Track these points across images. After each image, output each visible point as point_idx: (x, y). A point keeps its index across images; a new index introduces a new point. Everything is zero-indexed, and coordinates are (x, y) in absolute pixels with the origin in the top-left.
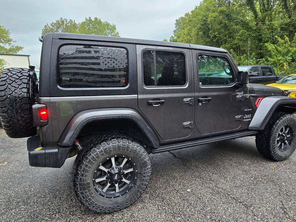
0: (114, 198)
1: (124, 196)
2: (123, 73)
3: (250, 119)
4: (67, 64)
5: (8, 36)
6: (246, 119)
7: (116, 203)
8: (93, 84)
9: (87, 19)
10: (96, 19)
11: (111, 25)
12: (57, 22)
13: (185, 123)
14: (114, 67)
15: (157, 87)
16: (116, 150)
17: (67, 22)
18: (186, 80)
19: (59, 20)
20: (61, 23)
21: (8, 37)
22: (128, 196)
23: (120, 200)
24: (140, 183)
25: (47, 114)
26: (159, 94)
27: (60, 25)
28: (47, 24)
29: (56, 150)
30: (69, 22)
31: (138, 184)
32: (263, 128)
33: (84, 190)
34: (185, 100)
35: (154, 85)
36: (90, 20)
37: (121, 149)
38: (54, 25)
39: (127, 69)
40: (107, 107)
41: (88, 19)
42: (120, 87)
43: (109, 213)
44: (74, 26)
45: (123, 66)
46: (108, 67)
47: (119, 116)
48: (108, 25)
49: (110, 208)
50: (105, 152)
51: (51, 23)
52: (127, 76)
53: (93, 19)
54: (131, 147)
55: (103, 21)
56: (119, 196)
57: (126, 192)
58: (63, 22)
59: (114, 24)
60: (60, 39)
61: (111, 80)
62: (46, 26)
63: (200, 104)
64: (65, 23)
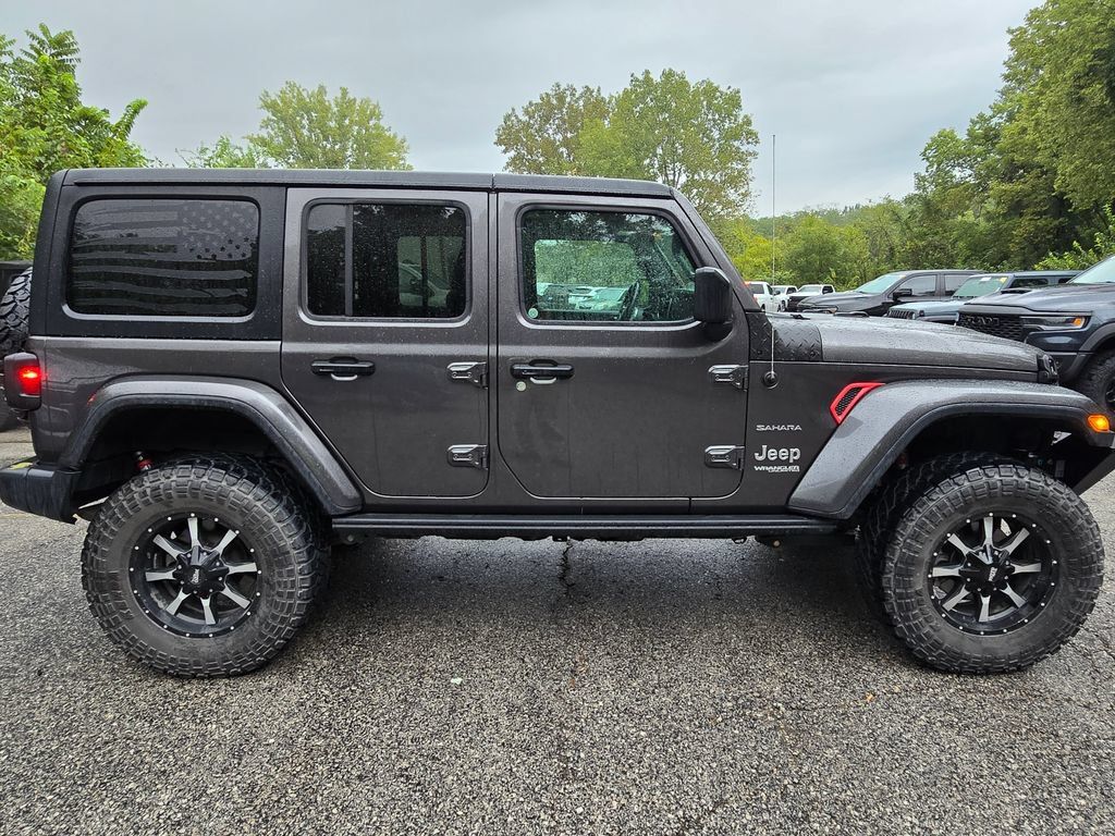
0: (192, 636)
1: (220, 640)
2: (240, 274)
3: (796, 469)
4: (91, 251)
5: (403, 159)
6: (767, 462)
7: (194, 652)
8: (153, 307)
9: (637, 80)
10: (668, 75)
11: (725, 91)
12: (542, 99)
13: (458, 449)
14: (214, 256)
15: (352, 321)
16: (185, 496)
17: (574, 95)
18: (468, 299)
19: (550, 92)
20: (555, 102)
21: (401, 162)
22: (230, 641)
23: (206, 647)
24: (267, 610)
25: (38, 380)
26: (354, 342)
27: (552, 108)
28: (513, 110)
29: (50, 474)
30: (581, 96)
31: (261, 613)
32: (846, 512)
33: (101, 592)
34: (455, 367)
35: (343, 313)
36: (647, 80)
37: (201, 496)
38: (534, 112)
39: (251, 264)
40: (186, 371)
41: (641, 78)
42: (231, 315)
43: (178, 677)
44: (597, 107)
45: (244, 255)
46: (199, 257)
47: (200, 400)
48: (710, 91)
49: (173, 660)
50: (154, 497)
51: (526, 104)
52: (251, 284)
53: (656, 77)
54: (232, 494)
55: (693, 80)
56: (207, 636)
57: (229, 630)
58: (561, 98)
59: (734, 87)
60: (77, 184)
61: (205, 295)
62: (508, 118)
63: (521, 386)
64: (568, 100)
